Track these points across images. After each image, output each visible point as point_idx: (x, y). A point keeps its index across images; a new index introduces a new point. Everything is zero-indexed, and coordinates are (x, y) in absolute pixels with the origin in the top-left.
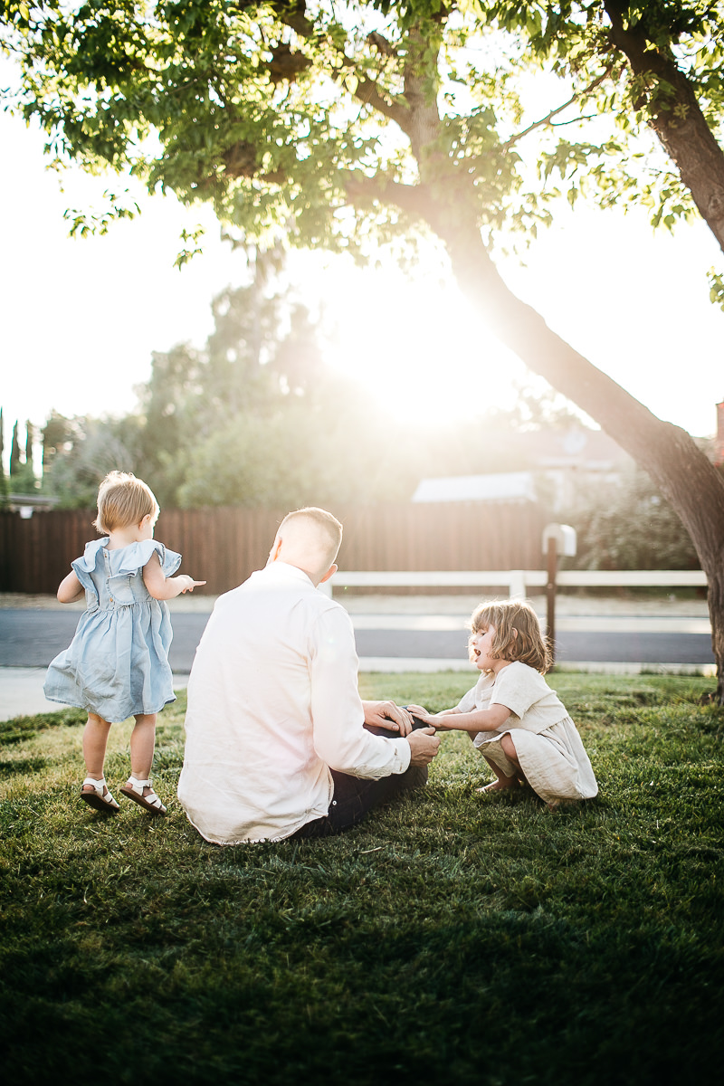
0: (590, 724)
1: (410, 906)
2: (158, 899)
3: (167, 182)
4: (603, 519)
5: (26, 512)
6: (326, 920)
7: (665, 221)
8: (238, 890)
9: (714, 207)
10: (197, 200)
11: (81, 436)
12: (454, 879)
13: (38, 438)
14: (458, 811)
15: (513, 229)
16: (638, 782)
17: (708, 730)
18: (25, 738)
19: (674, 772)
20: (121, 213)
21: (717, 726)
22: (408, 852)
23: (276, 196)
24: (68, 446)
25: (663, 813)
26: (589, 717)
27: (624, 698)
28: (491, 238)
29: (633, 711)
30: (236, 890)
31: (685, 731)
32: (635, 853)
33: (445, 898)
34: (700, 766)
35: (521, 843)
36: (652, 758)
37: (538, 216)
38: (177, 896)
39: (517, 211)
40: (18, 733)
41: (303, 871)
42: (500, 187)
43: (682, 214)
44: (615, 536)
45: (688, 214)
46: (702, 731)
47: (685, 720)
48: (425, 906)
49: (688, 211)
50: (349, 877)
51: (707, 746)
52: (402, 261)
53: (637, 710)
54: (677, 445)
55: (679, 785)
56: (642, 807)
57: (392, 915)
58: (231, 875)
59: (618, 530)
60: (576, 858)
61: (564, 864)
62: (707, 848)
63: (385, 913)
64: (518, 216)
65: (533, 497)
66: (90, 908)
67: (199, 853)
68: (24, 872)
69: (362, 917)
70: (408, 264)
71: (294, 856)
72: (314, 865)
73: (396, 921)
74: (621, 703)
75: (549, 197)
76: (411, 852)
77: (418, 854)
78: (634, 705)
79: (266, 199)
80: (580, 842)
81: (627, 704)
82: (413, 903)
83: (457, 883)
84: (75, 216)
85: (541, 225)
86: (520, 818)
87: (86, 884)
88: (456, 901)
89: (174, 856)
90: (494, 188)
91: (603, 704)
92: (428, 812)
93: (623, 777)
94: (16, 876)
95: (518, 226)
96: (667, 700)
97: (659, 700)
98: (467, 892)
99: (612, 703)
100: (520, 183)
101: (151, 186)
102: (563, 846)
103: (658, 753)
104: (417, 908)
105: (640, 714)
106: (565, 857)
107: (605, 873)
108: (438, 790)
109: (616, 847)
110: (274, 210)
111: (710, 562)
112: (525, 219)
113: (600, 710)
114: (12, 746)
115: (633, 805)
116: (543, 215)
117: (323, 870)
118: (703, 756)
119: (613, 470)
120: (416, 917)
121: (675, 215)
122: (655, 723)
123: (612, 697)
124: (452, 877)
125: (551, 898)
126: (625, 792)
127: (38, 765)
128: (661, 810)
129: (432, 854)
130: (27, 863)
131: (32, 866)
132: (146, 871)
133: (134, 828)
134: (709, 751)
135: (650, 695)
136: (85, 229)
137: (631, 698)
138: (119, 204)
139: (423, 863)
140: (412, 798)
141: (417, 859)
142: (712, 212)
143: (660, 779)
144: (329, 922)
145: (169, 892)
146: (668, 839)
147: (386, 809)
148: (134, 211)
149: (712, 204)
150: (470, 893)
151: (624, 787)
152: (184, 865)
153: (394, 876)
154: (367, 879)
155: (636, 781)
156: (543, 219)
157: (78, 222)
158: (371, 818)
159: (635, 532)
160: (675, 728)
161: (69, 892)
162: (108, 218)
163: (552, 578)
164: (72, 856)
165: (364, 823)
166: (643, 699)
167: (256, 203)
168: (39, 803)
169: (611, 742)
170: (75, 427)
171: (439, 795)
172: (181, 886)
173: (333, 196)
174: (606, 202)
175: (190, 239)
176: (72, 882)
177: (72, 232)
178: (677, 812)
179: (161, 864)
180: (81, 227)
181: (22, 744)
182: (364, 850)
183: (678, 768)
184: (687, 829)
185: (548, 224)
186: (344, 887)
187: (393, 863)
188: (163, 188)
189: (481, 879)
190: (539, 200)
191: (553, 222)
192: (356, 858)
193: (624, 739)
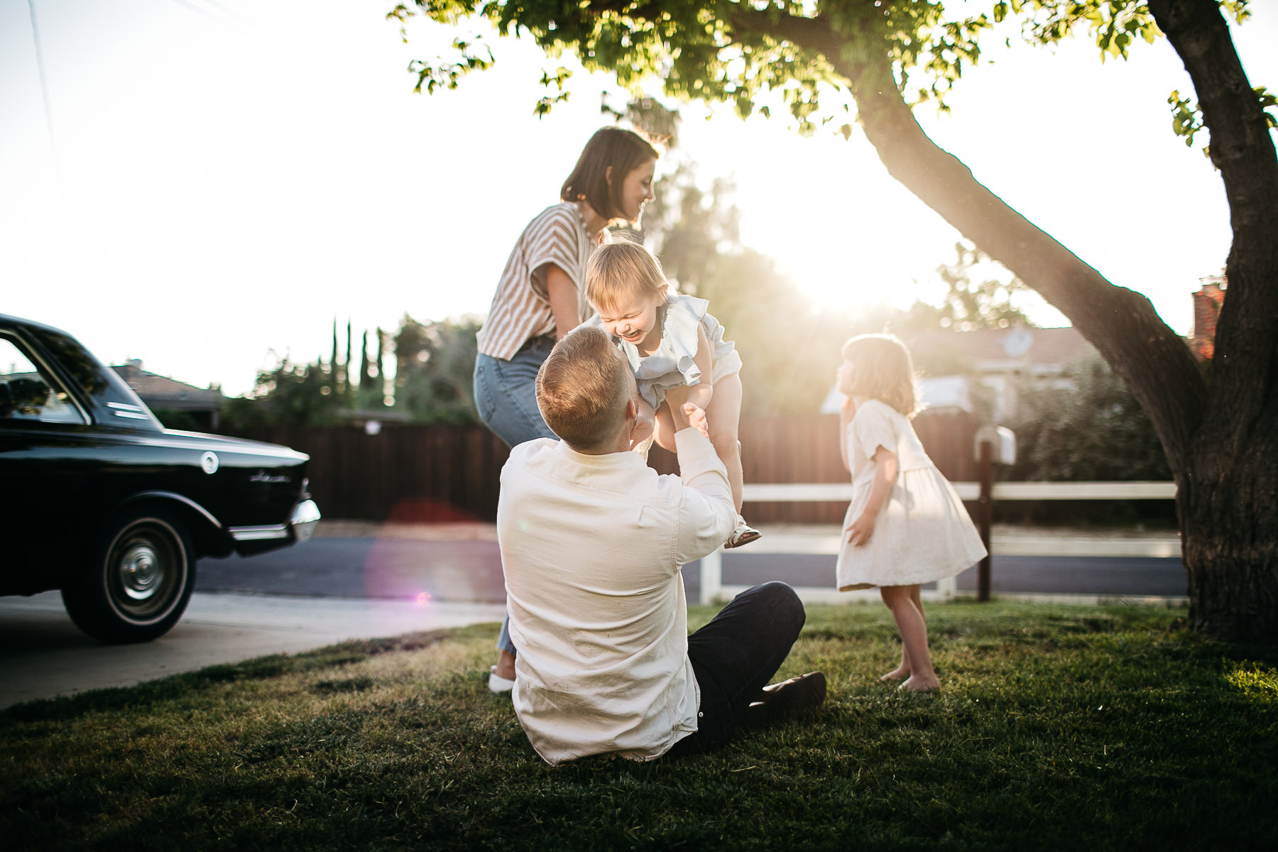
0: (1026, 649)
1: (786, 828)
2: (483, 817)
3: (522, 20)
4: (1053, 432)
5: (373, 428)
6: (682, 839)
7: (1117, 41)
8: (579, 808)
9: (1175, 16)
10: (558, 43)
11: (438, 344)
12: (843, 801)
13: (390, 346)
14: (855, 733)
15: (932, 65)
16: (1083, 706)
17: (1176, 656)
18: (353, 661)
19: (1130, 696)
20: (472, 63)
21: (1189, 652)
22: (790, 773)
23: (649, 33)
24: (423, 357)
25: (1113, 738)
26: (1027, 643)
27: (1071, 624)
28: (904, 75)
29: (1082, 637)
30: (576, 808)
31: (1146, 656)
32: (1073, 779)
33: (830, 821)
34: (1164, 691)
35: (930, 765)
36: (1103, 682)
37: (962, 49)
38: (505, 813)
39: (937, 43)
40: (346, 655)
41: (658, 789)
42: (914, 14)
43: (1138, 31)
44: (1069, 452)
45: (1145, 30)
46: (1168, 657)
47: (1147, 646)
48: (804, 829)
49: (1146, 26)
50: (714, 797)
51: (1174, 672)
52: (796, 107)
53: (1087, 636)
54: (1135, 315)
55: (1136, 710)
56: (1087, 732)
57: (763, 838)
58: (571, 792)
59: (1072, 444)
60: (998, 782)
61: (983, 790)
62: (1167, 775)
63: (755, 835)
64: (937, 50)
65: (967, 406)
66: (402, 823)
67: (536, 771)
68: (329, 785)
69: (725, 838)
70: (803, 109)
71: (649, 774)
72: (674, 785)
73: (767, 842)
74: (1068, 629)
75: (974, 26)
76: (792, 773)
77: (801, 775)
78: (1084, 632)
79: (638, 37)
80: (1004, 766)
81: (1075, 630)
82: (790, 825)
83: (846, 805)
84: (421, 68)
85: (966, 62)
86: (931, 741)
87: (399, 798)
88: (843, 824)
89: (507, 773)
90: (907, 14)
91: (1045, 629)
92: (817, 733)
93: (1064, 701)
94: (321, 789)
95: (938, 62)
96: (1126, 627)
97: (1116, 628)
98: (858, 815)
99: (1057, 629)
100: (940, 11)
101: (503, 27)
102: (984, 769)
103: (1111, 678)
104: (793, 829)
105: (1091, 640)
106: (985, 781)
107: (1035, 800)
108: (832, 710)
109: (1050, 772)
110: (646, 50)
111: (1178, 455)
112: (946, 54)
113: (1041, 635)
114: (337, 667)
115: (1075, 730)
116: (969, 47)
117: (682, 790)
118: (1169, 682)
119: (1065, 375)
120: (793, 839)
121: (1129, 33)
122: (1109, 648)
123: (1057, 623)
124: (841, 798)
125: (964, 823)
126: (1065, 717)
127: (363, 685)
128: (1111, 736)
129: (819, 774)
130: (334, 776)
131: (340, 779)
132: (473, 789)
133: (464, 744)
134: (1177, 677)
135: (1106, 622)
136: (432, 82)
137: (1081, 624)
138: (470, 52)
139: (807, 785)
140: (800, 719)
141: (800, 780)
142: (1173, 21)
143: (1111, 703)
144: (685, 841)
145: (497, 809)
146: (1118, 765)
147: (767, 729)
148: (487, 60)
149: (1173, 12)
150: (862, 816)
151: (1065, 712)
152: (517, 782)
153: (770, 797)
154: (736, 800)
155: (1080, 705)
156: (968, 53)
157: (424, 75)
158: (748, 739)
159: (1092, 447)
160: (1135, 654)
161: (379, 806)
162: (457, 70)
163: (986, 491)
164: (387, 769)
165: (739, 742)
166: (1095, 625)
167: (626, 41)
168: (356, 719)
169: (1052, 667)
170: (432, 335)
171: (833, 717)
172: (511, 803)
173: (715, 29)
174: (1048, 35)
175: (553, 84)
176: (383, 795)
177: (418, 87)
178: (1132, 738)
179: (491, 781)
180: (426, 82)
181: (349, 666)
182: (735, 769)
183: (1136, 693)
184: (1143, 756)
185: (974, 59)
186: (708, 807)
187: (770, 783)
188: (517, 27)
189: (876, 801)
190: (964, 31)
191: (980, 56)
192: (724, 777)
193: (1069, 664)
